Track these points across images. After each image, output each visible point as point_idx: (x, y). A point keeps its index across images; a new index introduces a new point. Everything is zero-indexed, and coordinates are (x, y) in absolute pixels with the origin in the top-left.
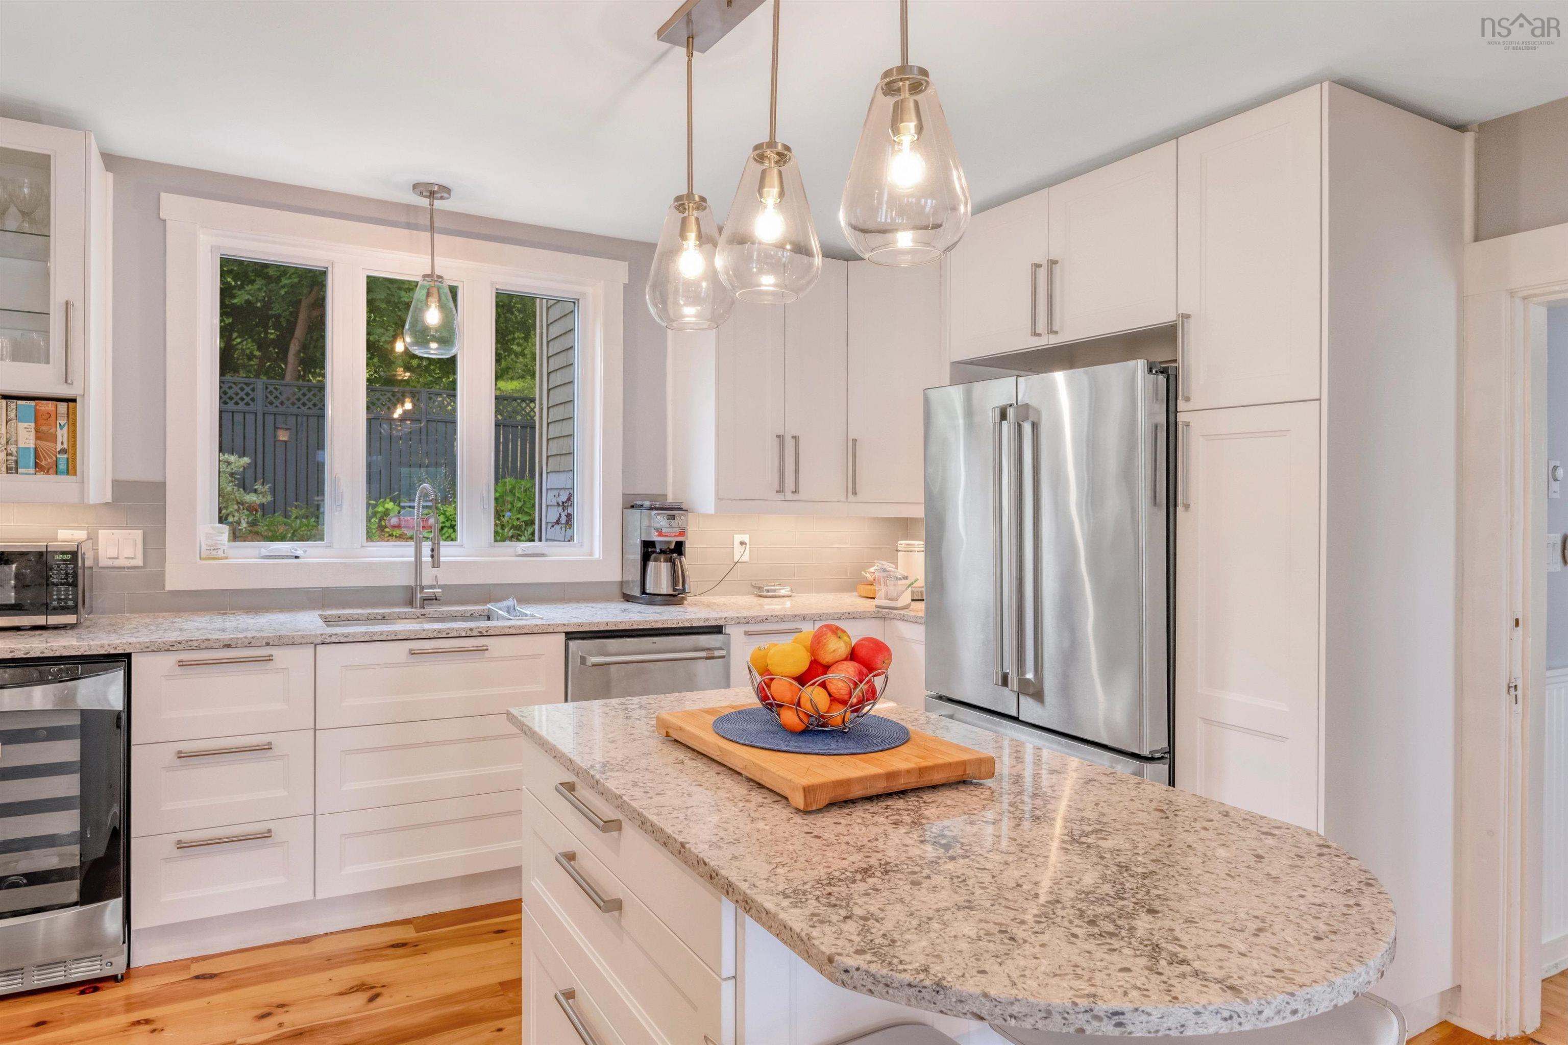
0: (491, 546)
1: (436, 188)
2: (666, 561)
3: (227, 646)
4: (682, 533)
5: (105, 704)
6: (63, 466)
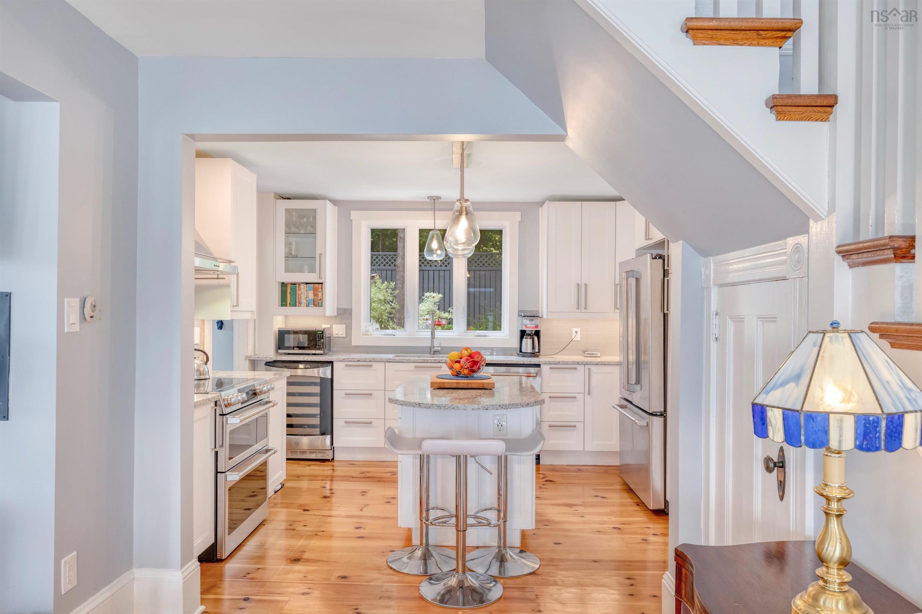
0: (465, 332)
1: (435, 198)
2: (530, 338)
3: (359, 361)
4: (537, 327)
5: (326, 376)
6: (320, 304)
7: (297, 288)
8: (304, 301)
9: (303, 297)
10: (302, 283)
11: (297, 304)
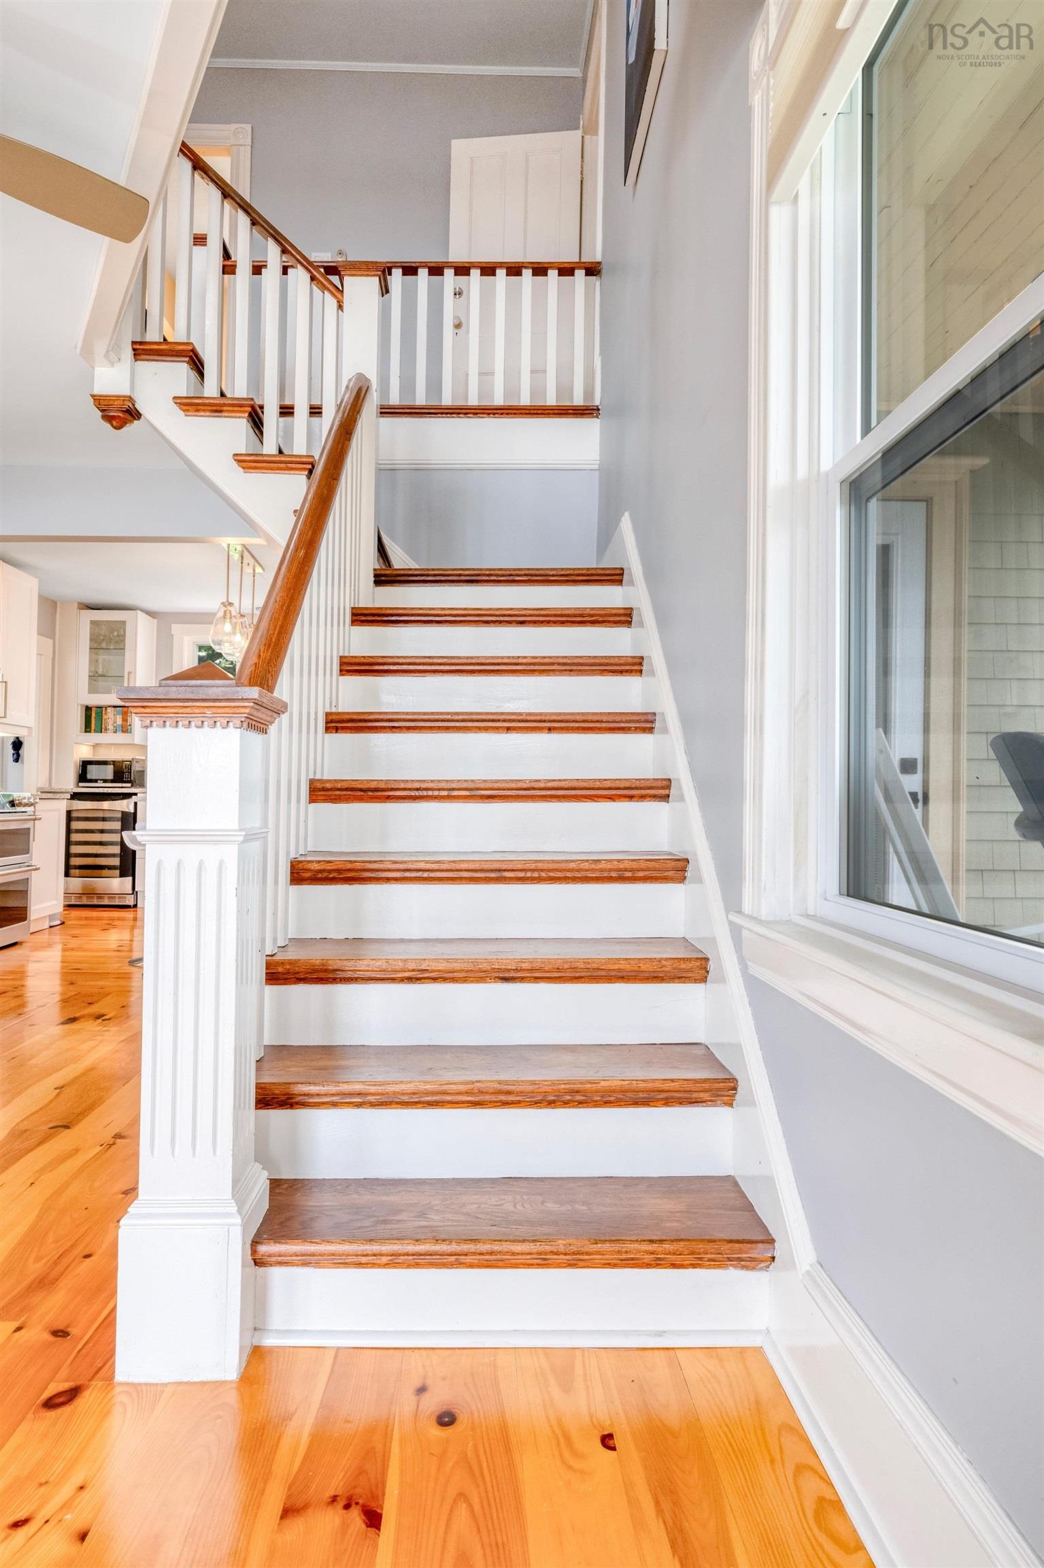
5: (129, 809)
6: (129, 730)
7: (104, 712)
8: (110, 727)
9: (110, 722)
10: (110, 706)
11: (103, 730)
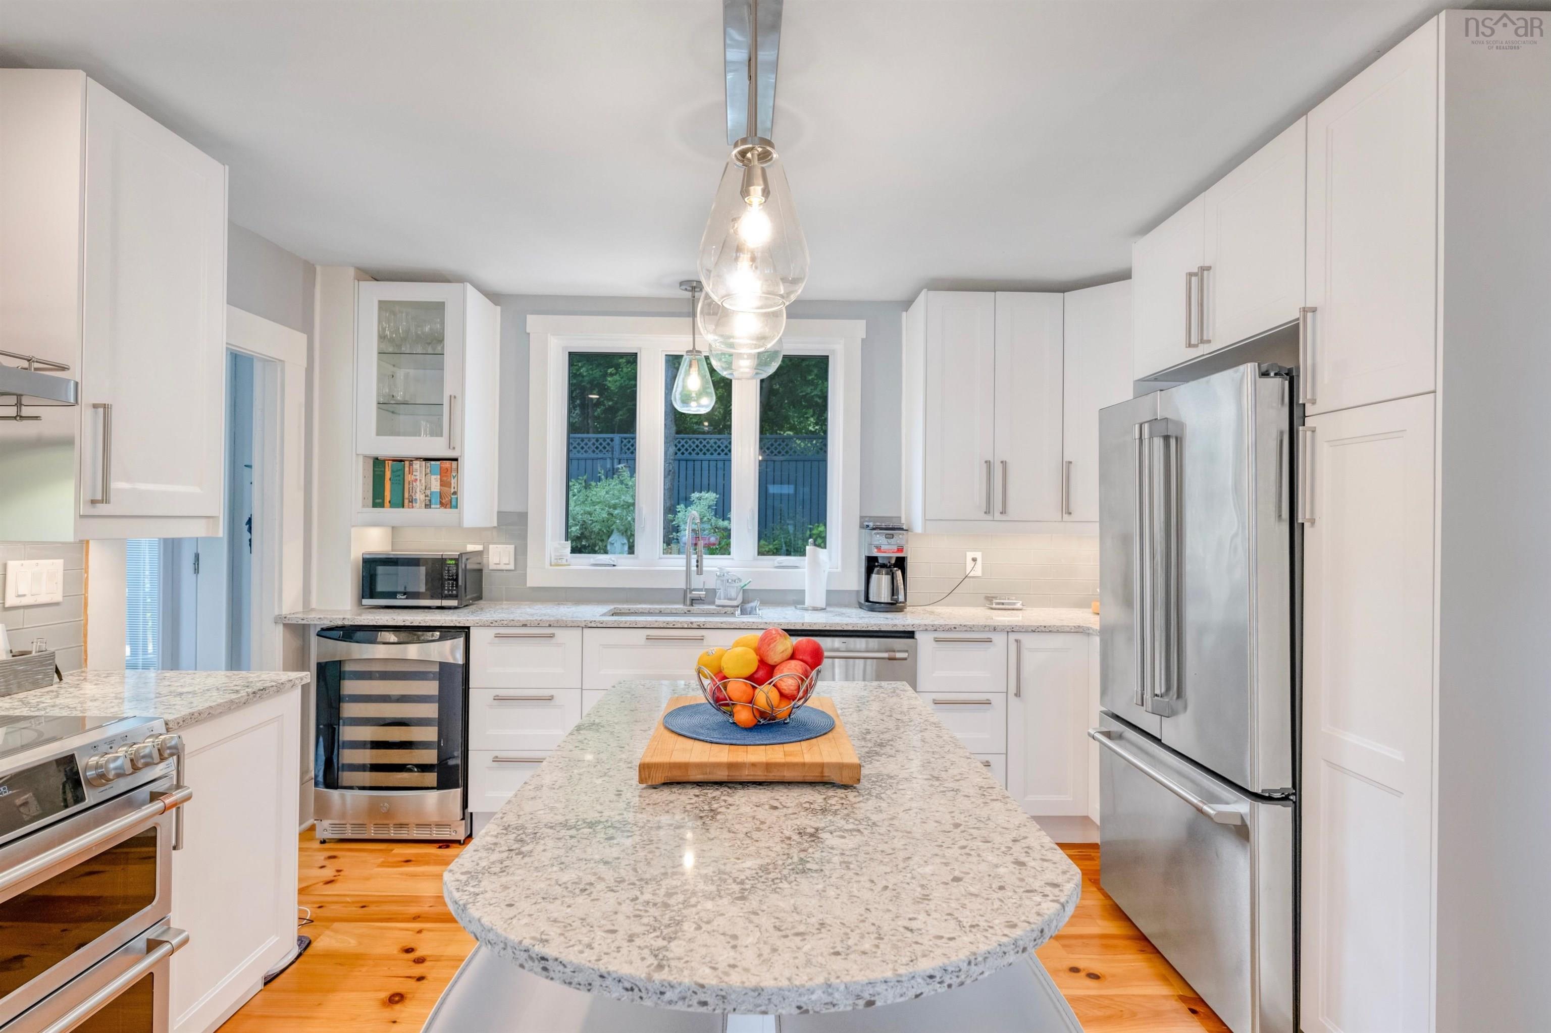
0: (755, 559)
1: (695, 284)
2: (887, 574)
3: (525, 625)
4: (900, 550)
5: (454, 658)
6: (454, 503)
7: (407, 469)
8: (420, 496)
9: (419, 487)
10: (417, 459)
11: (406, 501)
